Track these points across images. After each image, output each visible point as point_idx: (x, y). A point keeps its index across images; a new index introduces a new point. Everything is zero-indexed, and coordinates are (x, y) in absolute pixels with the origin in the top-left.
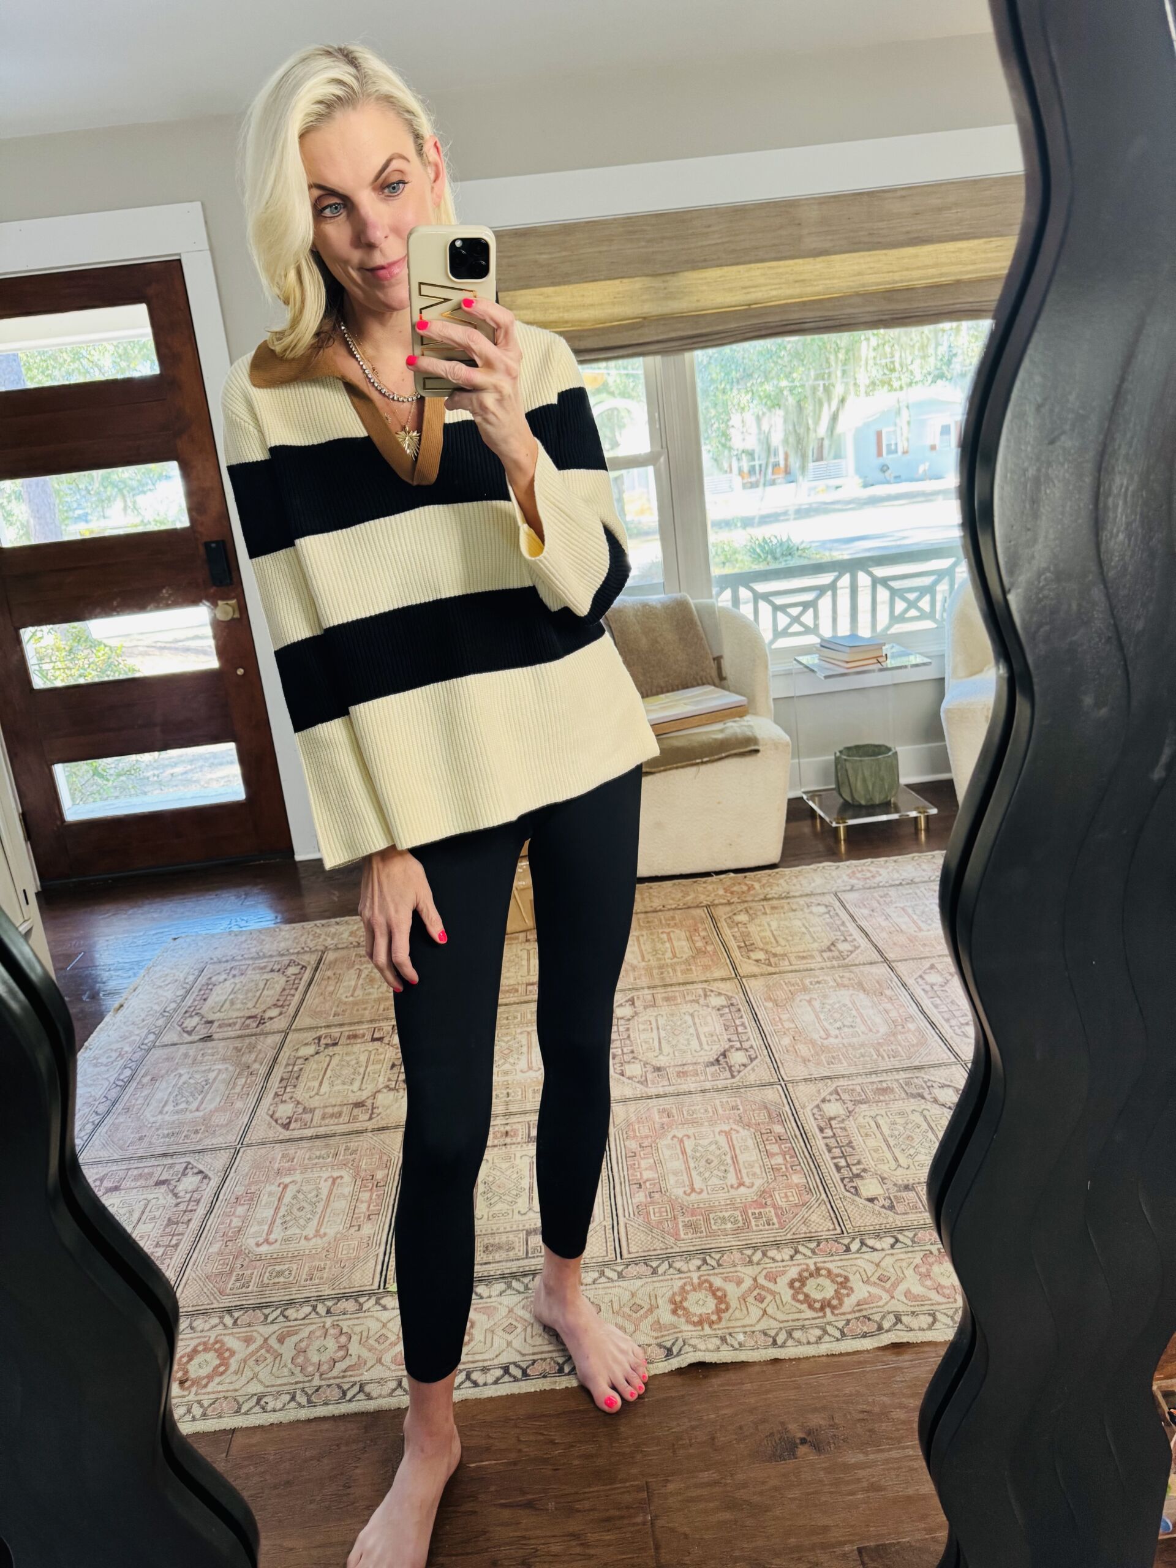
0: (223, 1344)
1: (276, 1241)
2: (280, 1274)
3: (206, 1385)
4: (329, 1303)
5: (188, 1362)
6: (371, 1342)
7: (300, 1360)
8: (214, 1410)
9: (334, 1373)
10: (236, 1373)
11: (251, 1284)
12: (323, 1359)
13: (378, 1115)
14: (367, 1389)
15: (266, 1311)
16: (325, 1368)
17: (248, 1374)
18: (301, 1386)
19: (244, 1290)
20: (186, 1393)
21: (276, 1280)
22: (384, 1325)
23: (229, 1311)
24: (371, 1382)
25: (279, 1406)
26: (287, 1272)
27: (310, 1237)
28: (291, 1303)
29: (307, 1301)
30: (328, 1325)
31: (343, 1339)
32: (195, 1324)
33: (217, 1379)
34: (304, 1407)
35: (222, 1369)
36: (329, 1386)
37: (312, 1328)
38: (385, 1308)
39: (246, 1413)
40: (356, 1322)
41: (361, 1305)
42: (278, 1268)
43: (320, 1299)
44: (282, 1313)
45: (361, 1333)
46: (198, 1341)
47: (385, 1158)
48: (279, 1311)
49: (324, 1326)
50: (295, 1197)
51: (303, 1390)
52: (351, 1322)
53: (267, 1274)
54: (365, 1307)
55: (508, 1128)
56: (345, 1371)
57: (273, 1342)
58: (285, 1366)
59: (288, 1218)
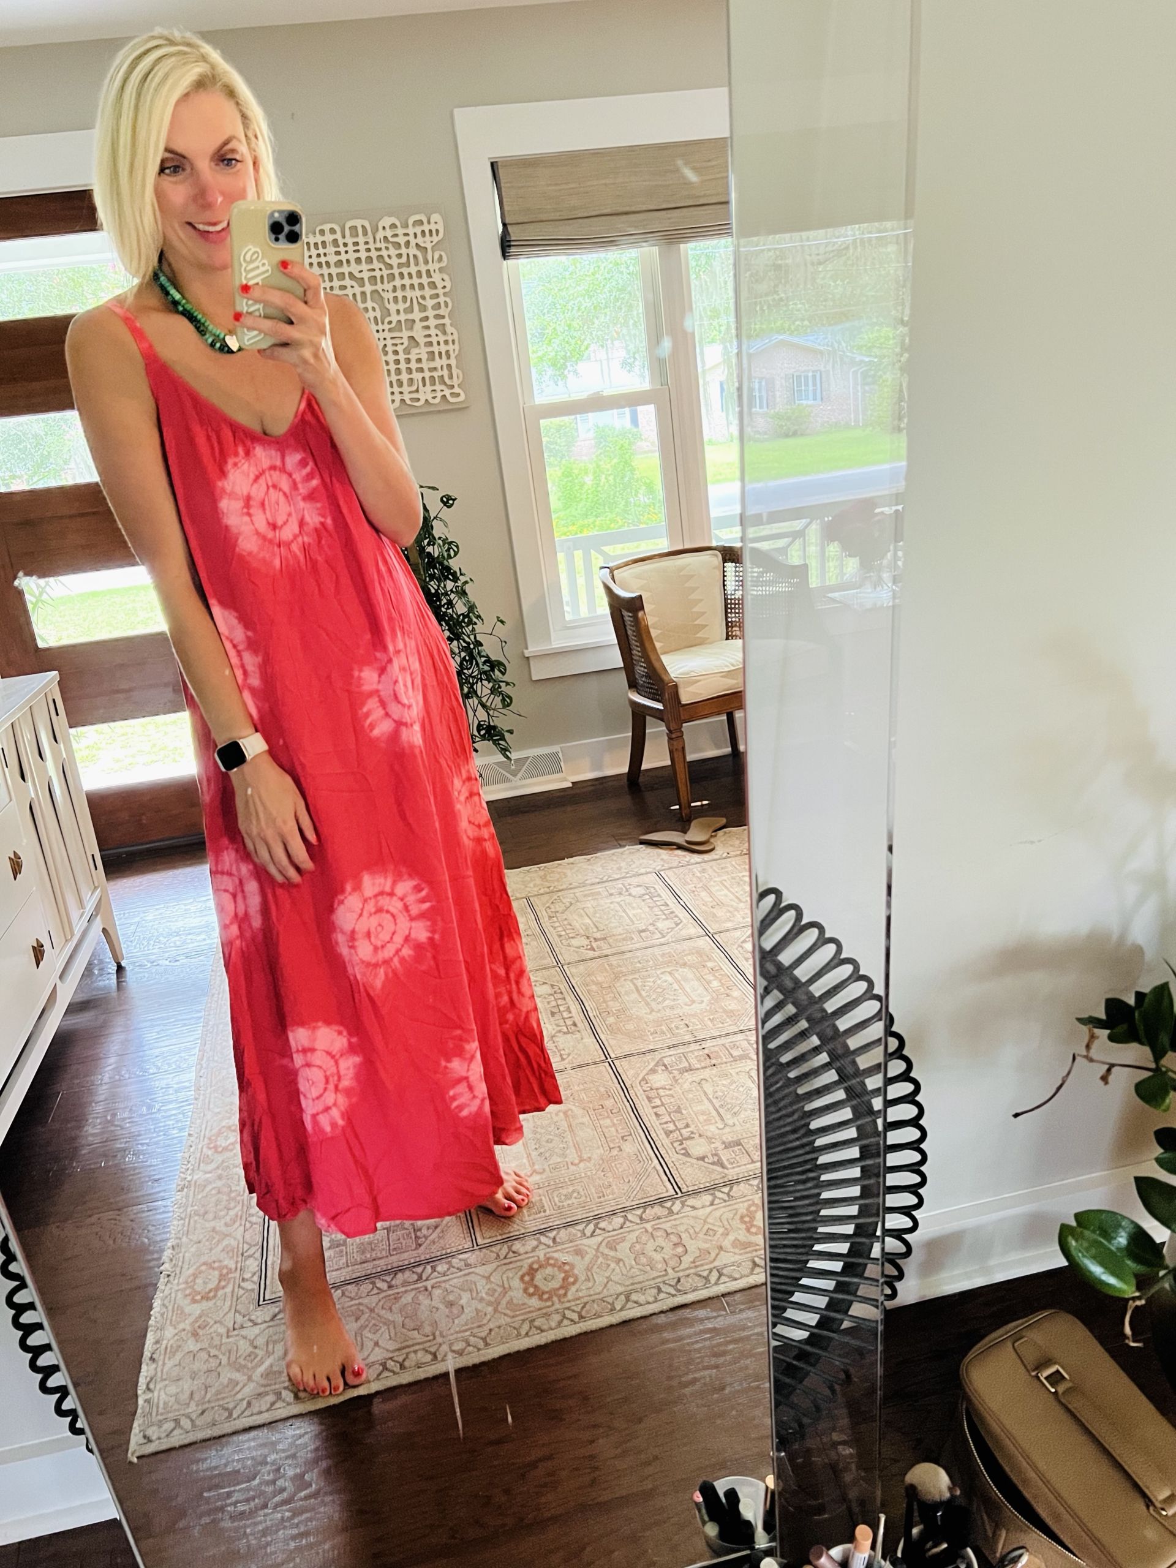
0: (556, 1260)
1: (544, 1170)
2: (568, 1197)
3: (565, 1295)
4: (639, 1212)
5: (532, 1279)
6: (701, 1235)
7: (643, 1260)
8: (588, 1312)
9: (683, 1266)
10: (588, 1280)
11: (546, 1207)
12: (666, 1257)
13: (569, 1055)
14: (725, 1271)
15: (581, 1227)
16: (672, 1263)
17: (600, 1279)
18: (659, 1280)
19: (542, 1214)
20: (549, 1303)
21: (570, 1202)
22: (705, 1221)
23: (542, 1232)
24: (725, 1266)
25: (651, 1299)
26: (575, 1194)
27: (577, 1161)
28: (598, 1218)
29: (614, 1213)
30: (650, 1230)
31: (672, 1236)
32: (514, 1248)
33: (573, 1289)
34: (673, 1296)
35: (571, 1280)
36: (688, 1276)
37: (637, 1233)
38: (694, 1208)
39: (621, 1310)
40: (678, 1222)
41: (669, 1209)
42: (564, 1192)
43: (624, 1210)
44: (596, 1226)
45: (686, 1230)
46: (530, 1260)
47: (602, 1089)
48: (591, 1227)
49: (647, 1231)
50: (535, 1132)
51: (664, 1282)
52: (669, 1224)
53: (556, 1199)
54: (676, 1208)
55: (706, 1051)
56: (694, 1262)
57: (603, 1249)
58: (632, 1267)
59: (542, 1150)
